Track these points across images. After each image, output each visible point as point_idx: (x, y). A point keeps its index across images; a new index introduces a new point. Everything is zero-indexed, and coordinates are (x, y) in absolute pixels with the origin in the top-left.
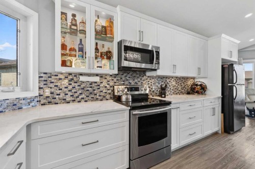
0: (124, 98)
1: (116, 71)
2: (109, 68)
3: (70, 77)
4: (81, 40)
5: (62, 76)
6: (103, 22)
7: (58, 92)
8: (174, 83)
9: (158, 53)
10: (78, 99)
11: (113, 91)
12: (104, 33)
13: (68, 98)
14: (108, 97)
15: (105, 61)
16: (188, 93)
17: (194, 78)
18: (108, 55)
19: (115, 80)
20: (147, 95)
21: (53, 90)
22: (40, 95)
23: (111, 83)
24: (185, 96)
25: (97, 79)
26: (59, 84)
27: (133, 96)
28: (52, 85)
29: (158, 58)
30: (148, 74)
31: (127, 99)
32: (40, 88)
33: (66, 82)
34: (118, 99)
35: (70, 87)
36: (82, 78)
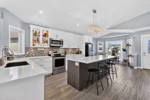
0: (52, 55)
1: (49, 47)
2: (47, 46)
3: (34, 49)
4: (38, 38)
5: (32, 49)
6: (45, 32)
7: (31, 53)
8: (71, 50)
9: (62, 41)
10: (37, 55)
11: (48, 53)
12: (45, 35)
13: (34, 55)
14: (47, 55)
15: (45, 44)
16: (76, 54)
17: (79, 49)
18: (47, 42)
19: (49, 49)
20: (60, 54)
21: (29, 53)
22: (25, 54)
23: (48, 50)
24: (75, 55)
25: (43, 49)
26: (31, 51)
27: (55, 54)
28: (29, 51)
29: (63, 43)
30: (61, 47)
31: (53, 55)
32: (25, 52)
33: (33, 50)
34: (50, 55)
35: (34, 52)
36: (38, 49)
